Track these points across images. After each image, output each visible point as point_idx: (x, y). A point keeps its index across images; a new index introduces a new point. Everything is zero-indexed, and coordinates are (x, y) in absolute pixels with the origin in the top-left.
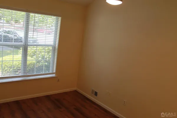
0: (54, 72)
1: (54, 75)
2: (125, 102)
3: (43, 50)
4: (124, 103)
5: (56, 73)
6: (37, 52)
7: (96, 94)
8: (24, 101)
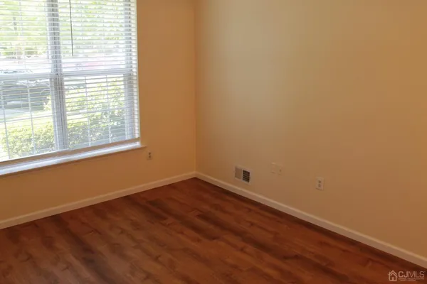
0: (137, 136)
1: (138, 144)
2: (320, 182)
3: (102, 93)
4: (320, 186)
5: (142, 139)
6: (89, 99)
7: (246, 176)
8: (72, 215)
